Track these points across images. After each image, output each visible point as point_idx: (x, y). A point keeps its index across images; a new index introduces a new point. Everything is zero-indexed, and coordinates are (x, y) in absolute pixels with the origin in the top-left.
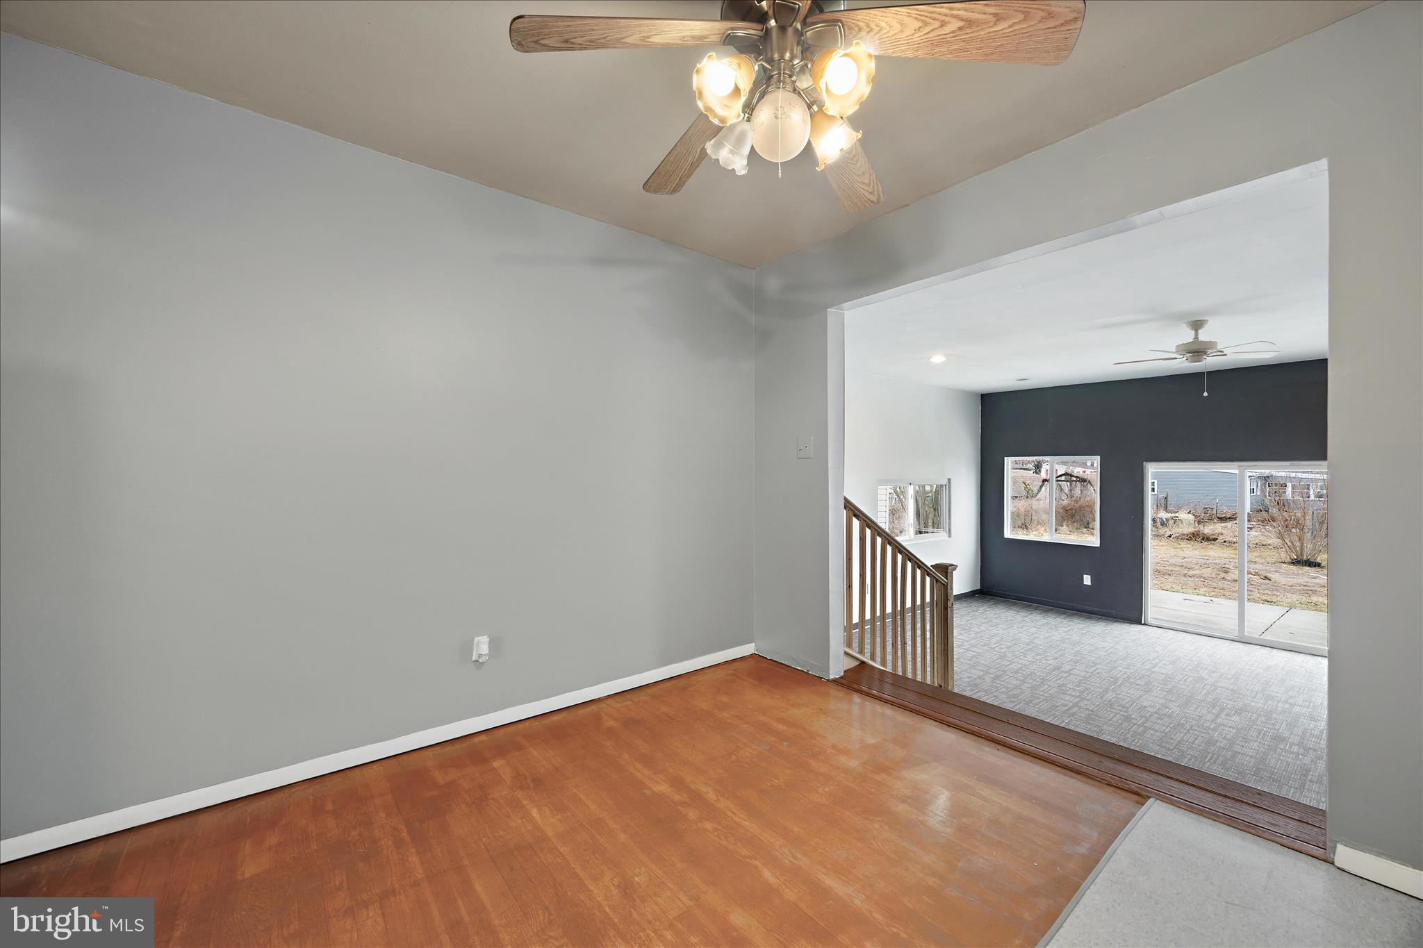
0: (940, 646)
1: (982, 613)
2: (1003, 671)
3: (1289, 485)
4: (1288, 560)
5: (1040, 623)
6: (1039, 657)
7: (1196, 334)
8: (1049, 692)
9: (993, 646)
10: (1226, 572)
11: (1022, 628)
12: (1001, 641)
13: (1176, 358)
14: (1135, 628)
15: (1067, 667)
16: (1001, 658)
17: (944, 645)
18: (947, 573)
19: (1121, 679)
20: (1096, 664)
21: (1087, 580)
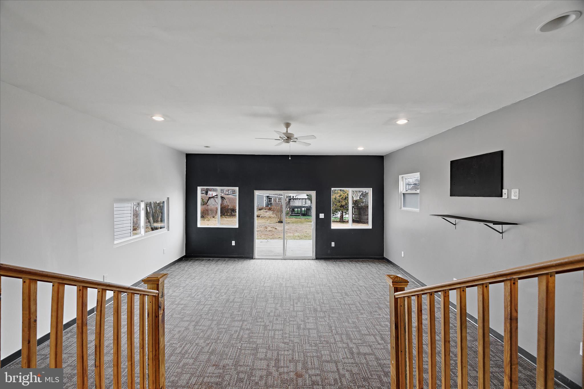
0: (151, 353)
1: (187, 271)
2: (200, 316)
3: (273, 198)
4: (278, 222)
5: (215, 270)
6: (218, 295)
7: (287, 130)
8: (227, 323)
9: (193, 296)
10: (267, 228)
11: (207, 276)
12: (197, 289)
13: (280, 140)
14: (252, 261)
15: (232, 298)
16: (199, 303)
17: (156, 351)
18: (158, 285)
19: (255, 297)
20: (243, 290)
21: (233, 243)
